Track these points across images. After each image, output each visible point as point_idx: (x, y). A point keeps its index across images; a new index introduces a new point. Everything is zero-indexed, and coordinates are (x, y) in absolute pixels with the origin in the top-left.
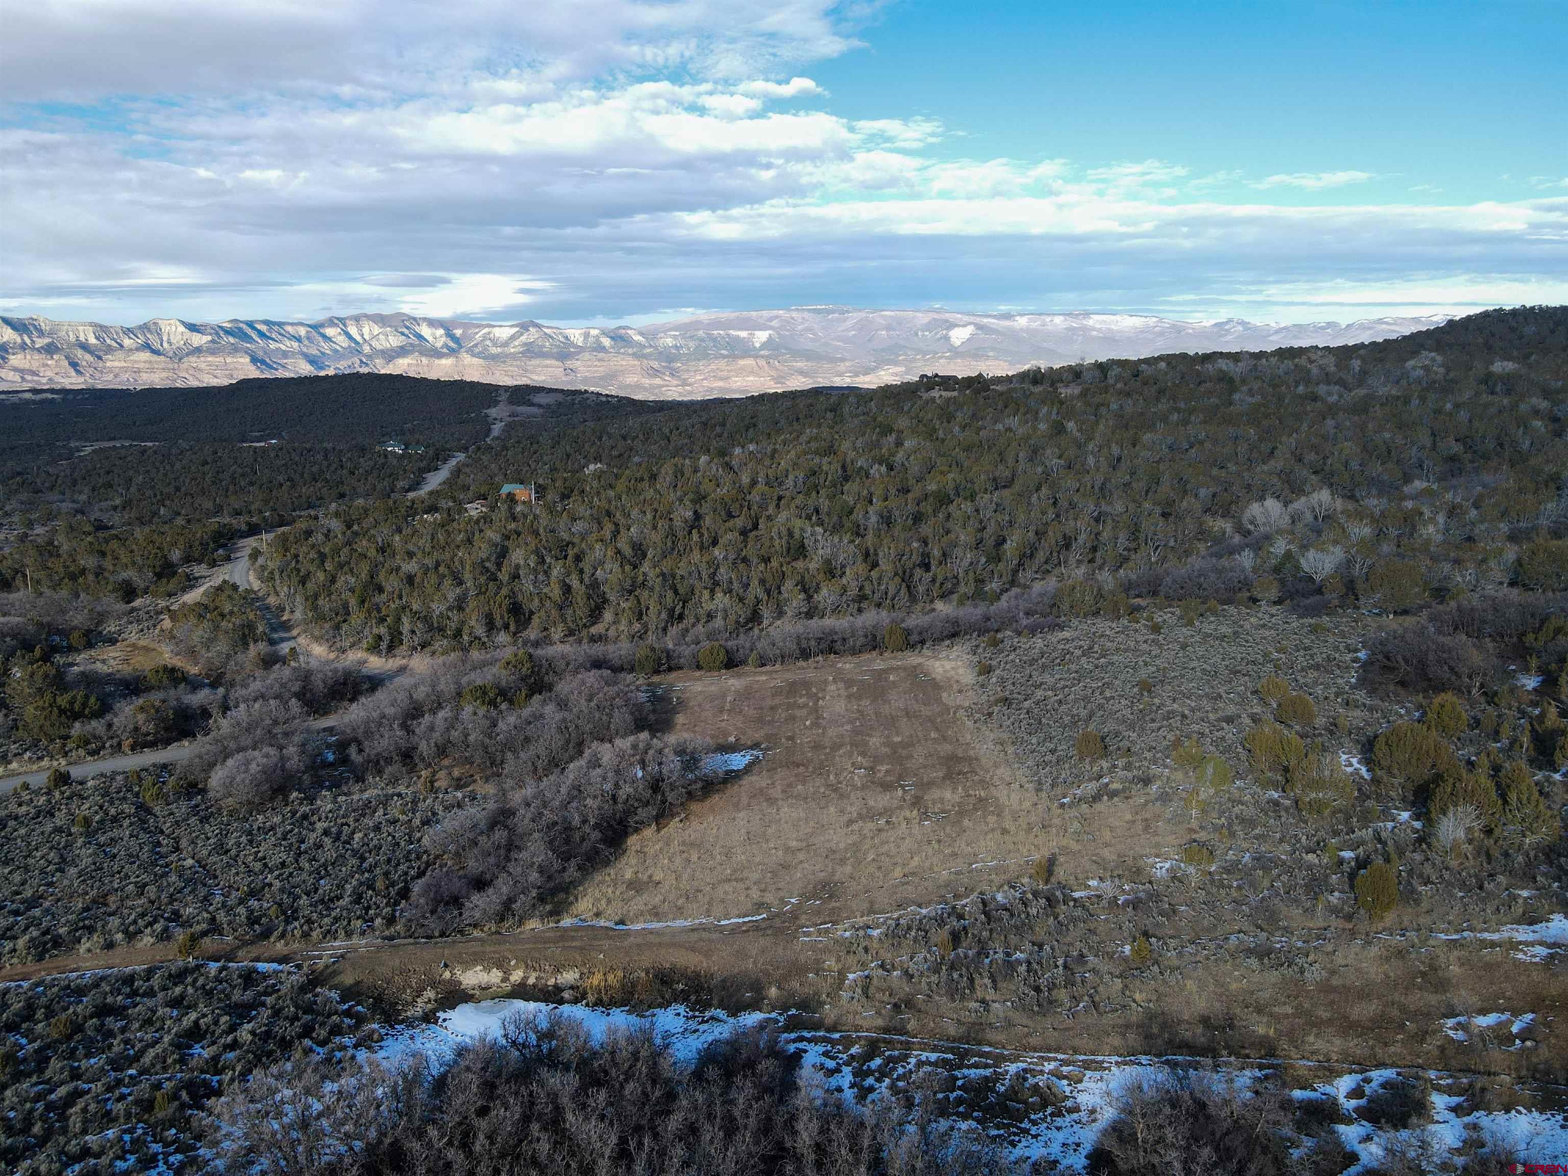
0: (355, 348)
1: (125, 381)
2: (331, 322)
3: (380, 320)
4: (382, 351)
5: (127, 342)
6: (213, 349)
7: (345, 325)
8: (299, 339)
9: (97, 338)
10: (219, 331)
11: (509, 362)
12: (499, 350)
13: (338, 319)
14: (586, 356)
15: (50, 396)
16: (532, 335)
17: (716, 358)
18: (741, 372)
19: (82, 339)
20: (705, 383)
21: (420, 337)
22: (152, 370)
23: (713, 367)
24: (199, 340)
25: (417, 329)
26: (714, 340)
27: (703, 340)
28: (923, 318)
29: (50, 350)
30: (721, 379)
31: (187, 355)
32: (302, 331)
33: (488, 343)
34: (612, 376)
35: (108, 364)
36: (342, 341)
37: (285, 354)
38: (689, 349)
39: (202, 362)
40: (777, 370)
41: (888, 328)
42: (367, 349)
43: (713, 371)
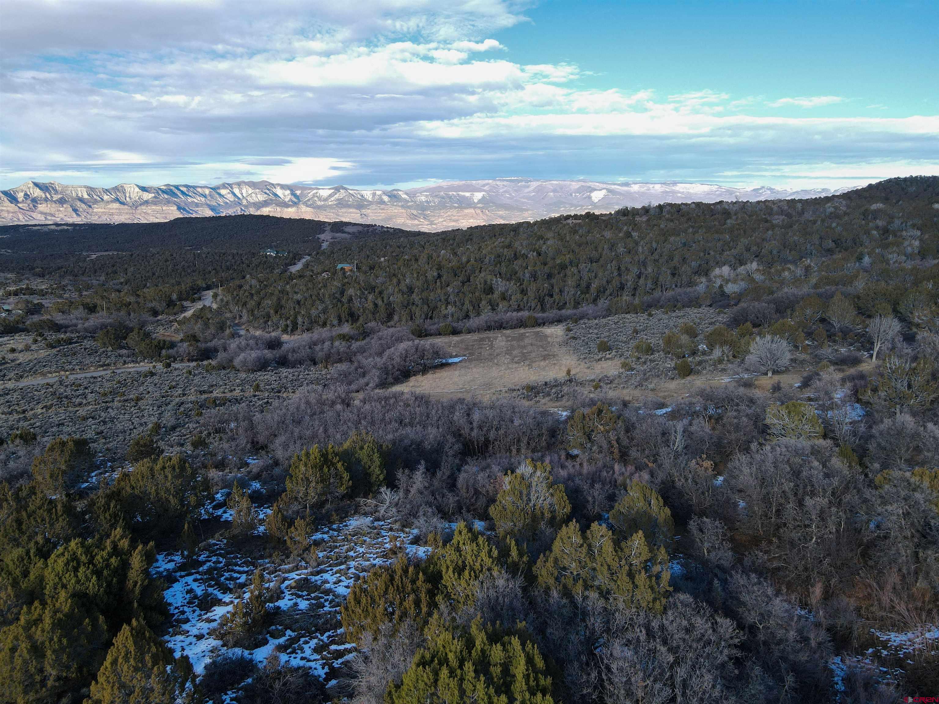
0: (238, 202)
1: (105, 219)
2: (224, 186)
3: (253, 185)
4: (254, 203)
5: (106, 197)
6: (155, 202)
7: (232, 188)
8: (205, 196)
9: (88, 195)
10: (159, 191)
11: (328, 210)
12: (322, 203)
13: (228, 184)
14: (374, 207)
15: (66, 228)
16: (342, 194)
17: (451, 208)
18: (465, 216)
19: (80, 195)
20: (445, 223)
21: (276, 195)
22: (120, 214)
23: (449, 213)
24: (147, 196)
25: (274, 190)
26: (450, 198)
27: (443, 198)
28: (575, 185)
29: (62, 201)
30: (454, 221)
31: (141, 205)
32: (207, 191)
33: (316, 199)
34: (390, 218)
35: (95, 210)
36: (230, 197)
37: (197, 205)
38: (435, 203)
39: (149, 209)
40: (487, 216)
41: (554, 191)
42: (244, 202)
43: (449, 216)
